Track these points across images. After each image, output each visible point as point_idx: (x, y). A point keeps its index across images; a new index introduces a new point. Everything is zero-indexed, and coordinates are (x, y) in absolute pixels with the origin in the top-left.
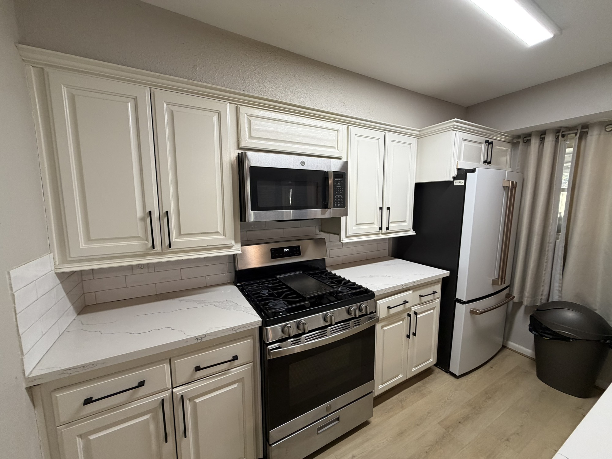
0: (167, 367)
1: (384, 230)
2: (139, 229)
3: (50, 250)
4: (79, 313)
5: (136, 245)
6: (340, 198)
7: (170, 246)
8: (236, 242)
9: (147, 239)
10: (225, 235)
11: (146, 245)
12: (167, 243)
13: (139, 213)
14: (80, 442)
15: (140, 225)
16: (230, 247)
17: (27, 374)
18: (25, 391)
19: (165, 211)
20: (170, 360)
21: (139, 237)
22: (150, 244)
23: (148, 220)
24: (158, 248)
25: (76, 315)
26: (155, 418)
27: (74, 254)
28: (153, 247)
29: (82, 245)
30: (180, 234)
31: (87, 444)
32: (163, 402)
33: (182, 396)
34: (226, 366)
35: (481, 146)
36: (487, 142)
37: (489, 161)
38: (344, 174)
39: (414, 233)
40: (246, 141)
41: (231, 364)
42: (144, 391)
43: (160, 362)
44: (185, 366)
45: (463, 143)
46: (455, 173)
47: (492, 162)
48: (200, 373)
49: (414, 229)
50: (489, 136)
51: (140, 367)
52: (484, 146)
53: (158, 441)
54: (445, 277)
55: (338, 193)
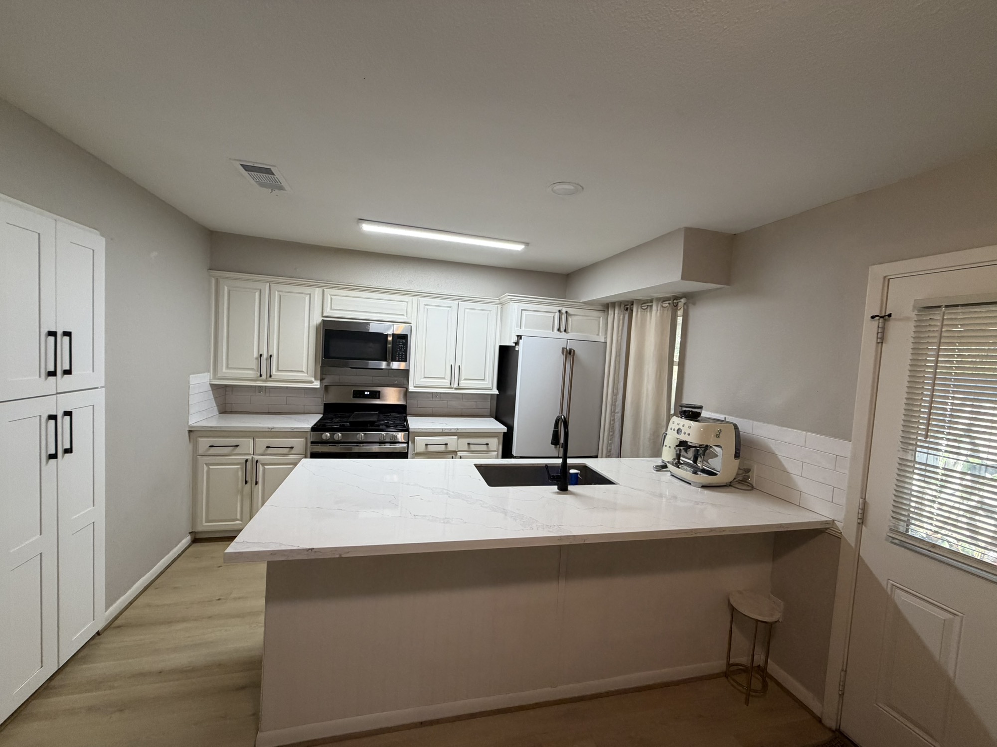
0: (252, 441)
1: (456, 386)
2: (254, 364)
3: (209, 371)
4: (220, 413)
5: (250, 374)
6: (402, 355)
7: (270, 376)
8: (315, 379)
9: (257, 371)
10: (307, 373)
11: (257, 374)
12: (269, 374)
13: (256, 355)
14: (205, 468)
15: (255, 361)
16: (312, 382)
17: (189, 424)
18: (187, 432)
19: (270, 354)
20: (254, 439)
21: (253, 369)
22: (259, 374)
23: (260, 360)
24: (264, 377)
25: (218, 413)
26: (242, 468)
27: (219, 375)
28: (260, 376)
29: (224, 370)
30: (278, 370)
31: (209, 470)
32: (247, 461)
33: (257, 462)
34: (285, 451)
35: (552, 315)
36: (560, 311)
37: (563, 328)
38: (406, 336)
39: (497, 392)
40: (328, 312)
41: (289, 451)
42: (238, 450)
43: (249, 437)
44: (262, 443)
45: (524, 313)
46: (515, 339)
47: (569, 330)
48: (270, 451)
49: (498, 388)
50: (564, 306)
51: (238, 437)
52: (557, 315)
53: (242, 483)
54: (504, 433)
55: (400, 350)
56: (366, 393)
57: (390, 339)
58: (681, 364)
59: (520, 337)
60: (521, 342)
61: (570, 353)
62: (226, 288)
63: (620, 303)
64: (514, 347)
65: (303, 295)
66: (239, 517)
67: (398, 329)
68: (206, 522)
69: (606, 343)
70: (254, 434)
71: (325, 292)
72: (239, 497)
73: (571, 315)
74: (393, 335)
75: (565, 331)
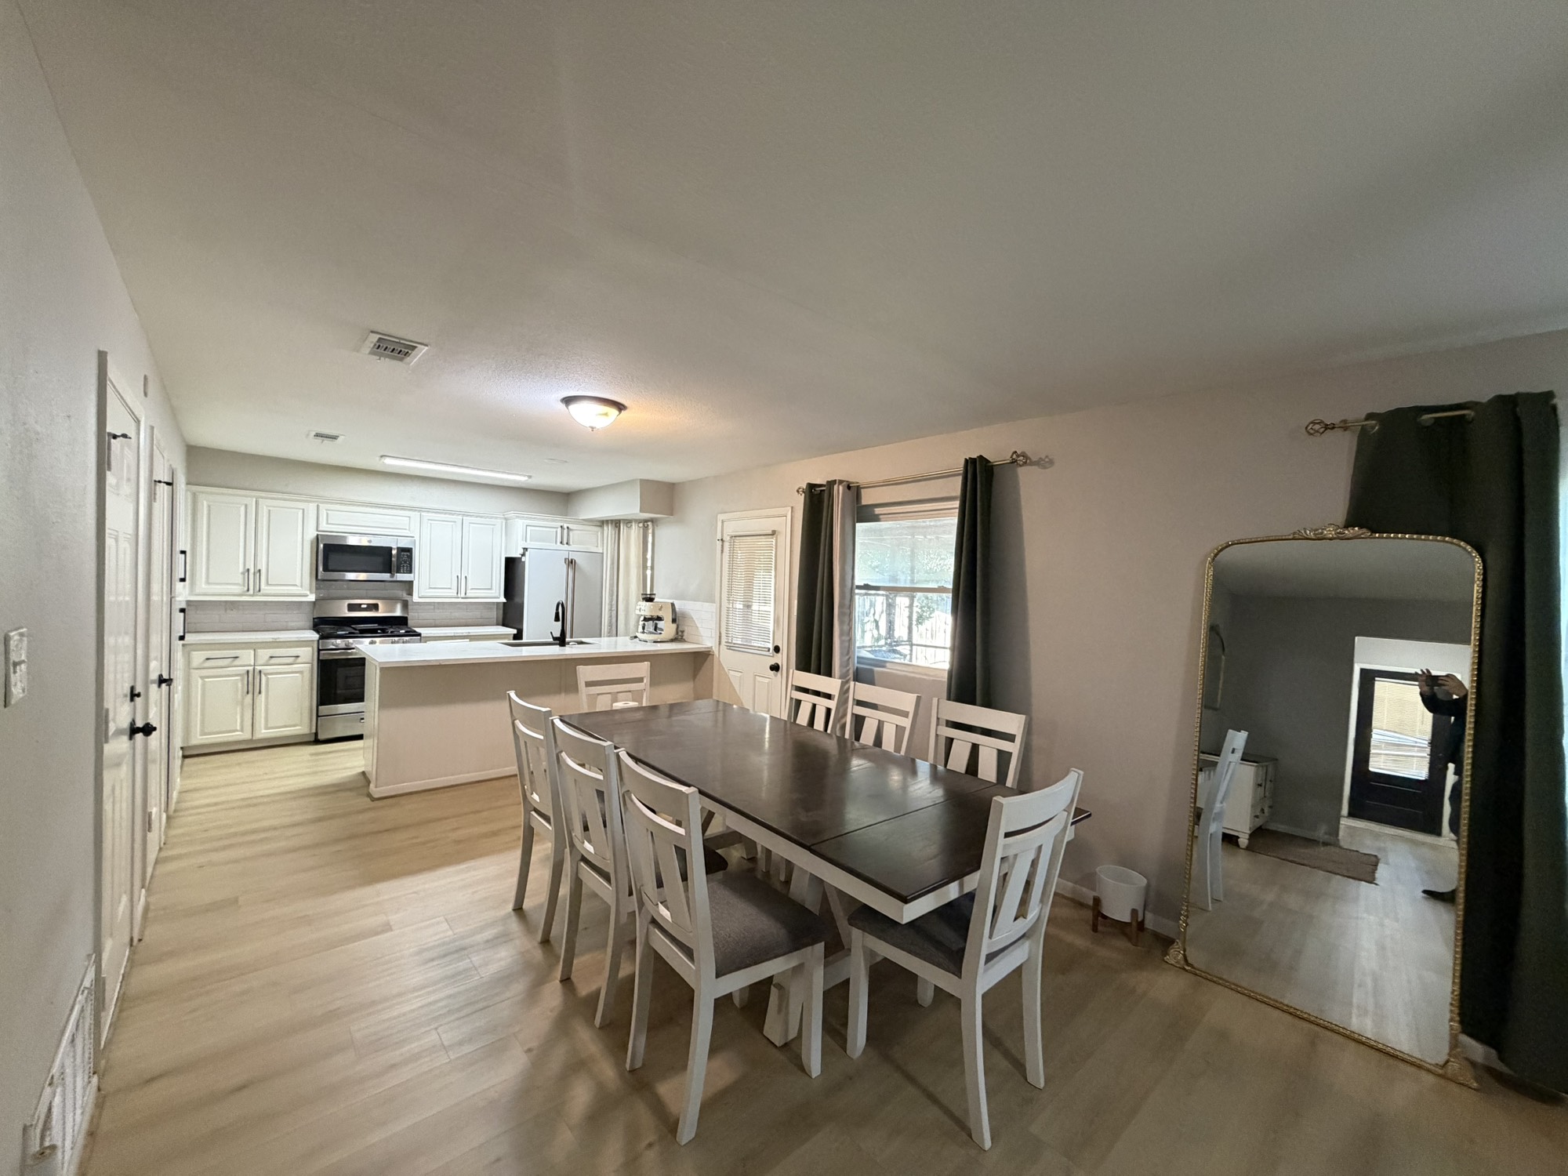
0: (252, 652)
1: (463, 595)
2: (239, 579)
5: (237, 589)
6: (407, 567)
7: (260, 591)
8: (311, 592)
9: (244, 586)
10: (302, 586)
11: (244, 589)
12: (258, 589)
13: (241, 569)
14: (200, 681)
15: (241, 576)
16: (306, 596)
19: (258, 569)
20: (255, 650)
21: (239, 584)
22: (246, 588)
23: (247, 574)
24: (251, 592)
26: (242, 680)
27: (197, 591)
28: (248, 590)
30: (268, 584)
31: (204, 685)
32: (248, 672)
33: (260, 672)
34: (291, 660)
35: (555, 530)
36: (561, 527)
37: (565, 541)
38: (411, 549)
39: (505, 600)
40: (324, 526)
41: (295, 660)
42: (237, 662)
43: (251, 648)
44: (264, 654)
45: (529, 528)
46: (522, 551)
47: (571, 543)
48: (273, 661)
49: (506, 595)
50: (566, 522)
51: (238, 649)
52: (559, 530)
53: (243, 692)
54: (514, 635)
55: (405, 563)
56: (363, 606)
57: (394, 552)
58: (652, 568)
59: (526, 549)
60: (527, 553)
61: (572, 562)
62: (205, 503)
63: (612, 521)
64: (521, 558)
65: (295, 510)
66: (238, 728)
67: (404, 544)
68: (201, 735)
69: (603, 553)
70: (254, 646)
71: (320, 508)
72: (239, 709)
73: (572, 530)
74: (398, 548)
75: (567, 543)
